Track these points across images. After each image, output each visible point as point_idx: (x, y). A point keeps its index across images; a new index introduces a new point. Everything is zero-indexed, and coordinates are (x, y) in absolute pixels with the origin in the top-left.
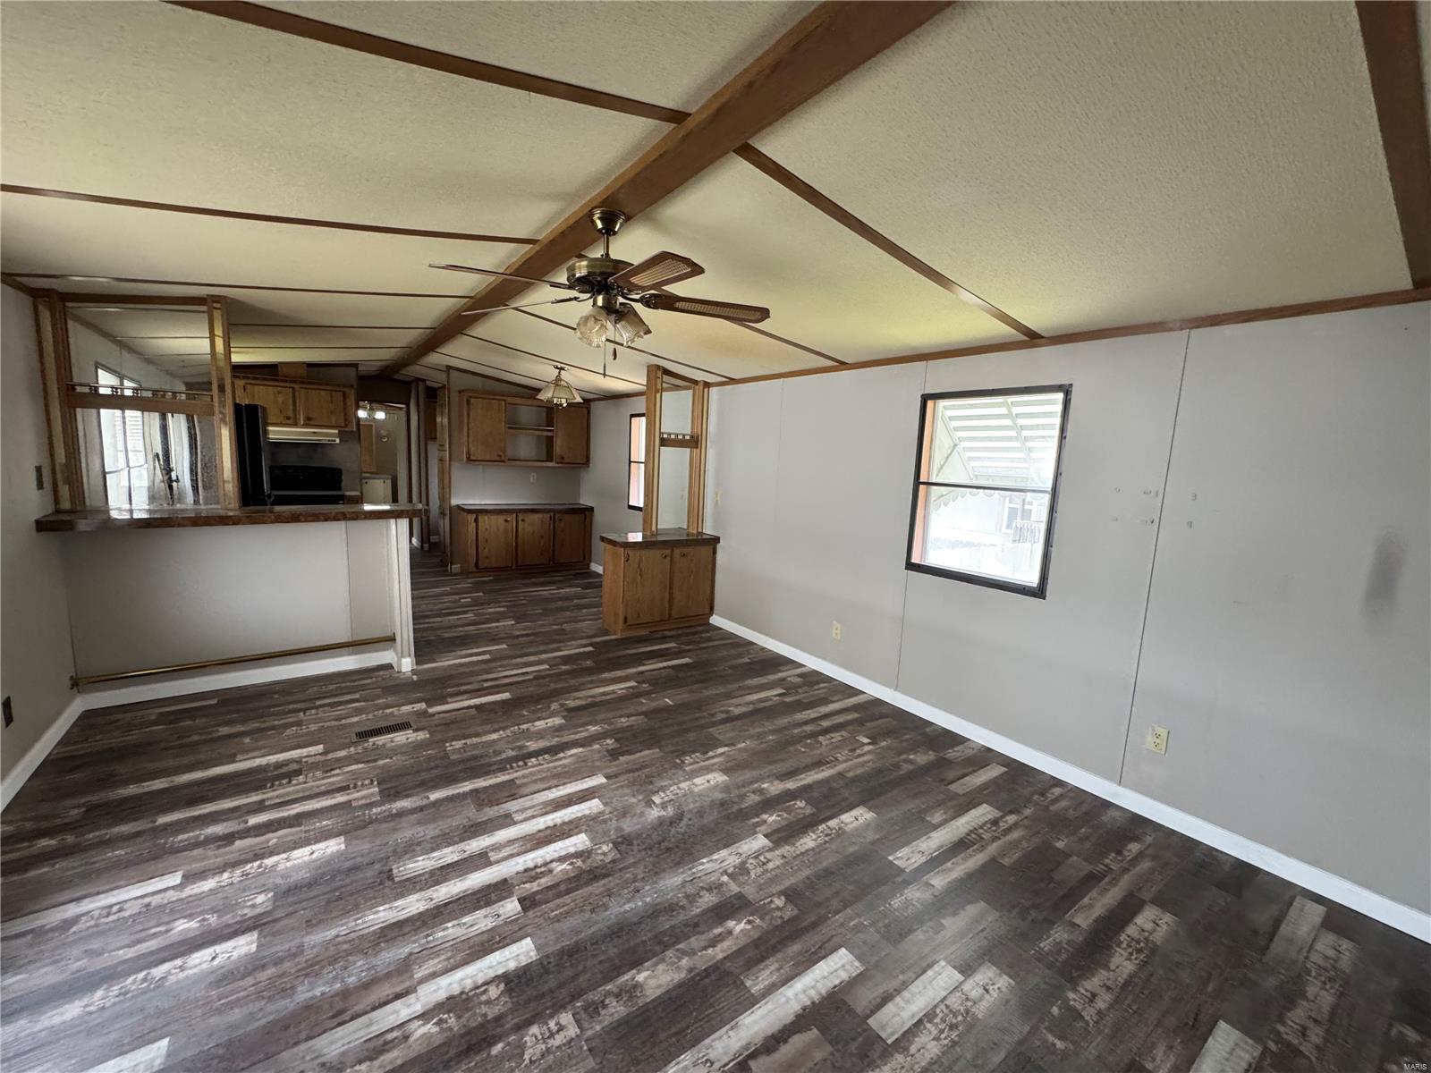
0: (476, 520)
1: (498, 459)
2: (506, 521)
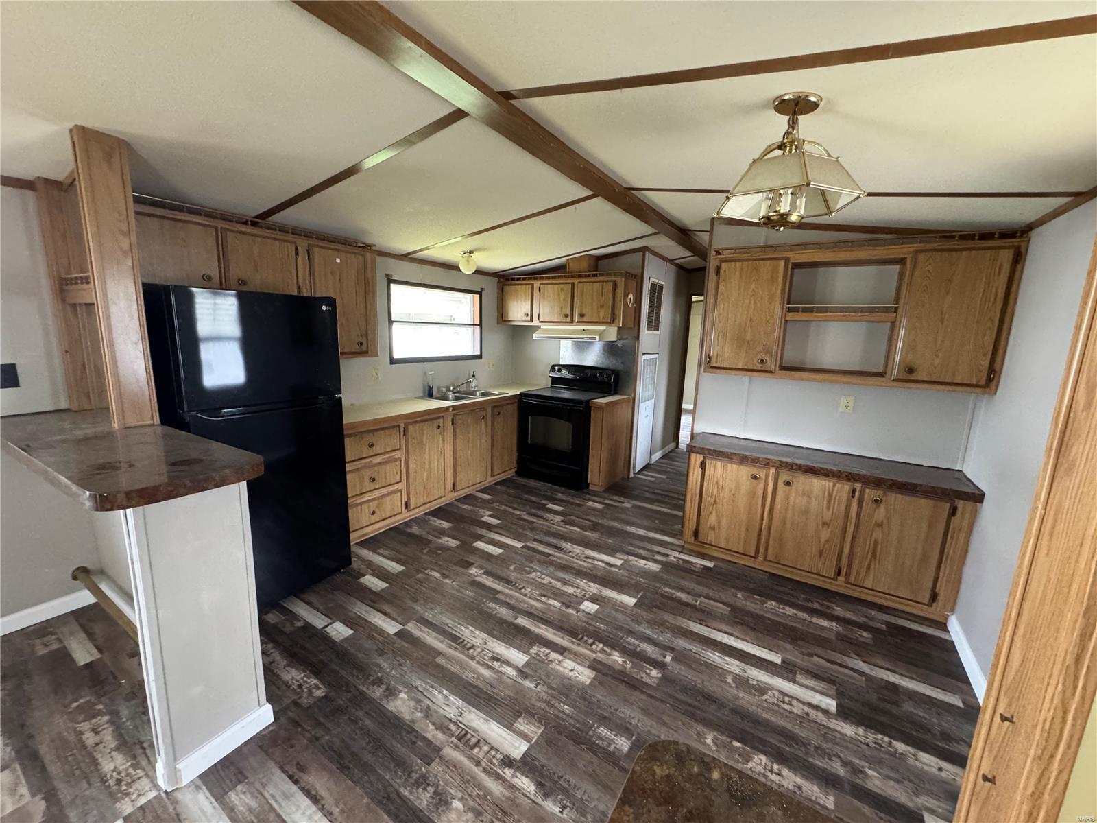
0: (703, 466)
1: (759, 366)
2: (755, 478)
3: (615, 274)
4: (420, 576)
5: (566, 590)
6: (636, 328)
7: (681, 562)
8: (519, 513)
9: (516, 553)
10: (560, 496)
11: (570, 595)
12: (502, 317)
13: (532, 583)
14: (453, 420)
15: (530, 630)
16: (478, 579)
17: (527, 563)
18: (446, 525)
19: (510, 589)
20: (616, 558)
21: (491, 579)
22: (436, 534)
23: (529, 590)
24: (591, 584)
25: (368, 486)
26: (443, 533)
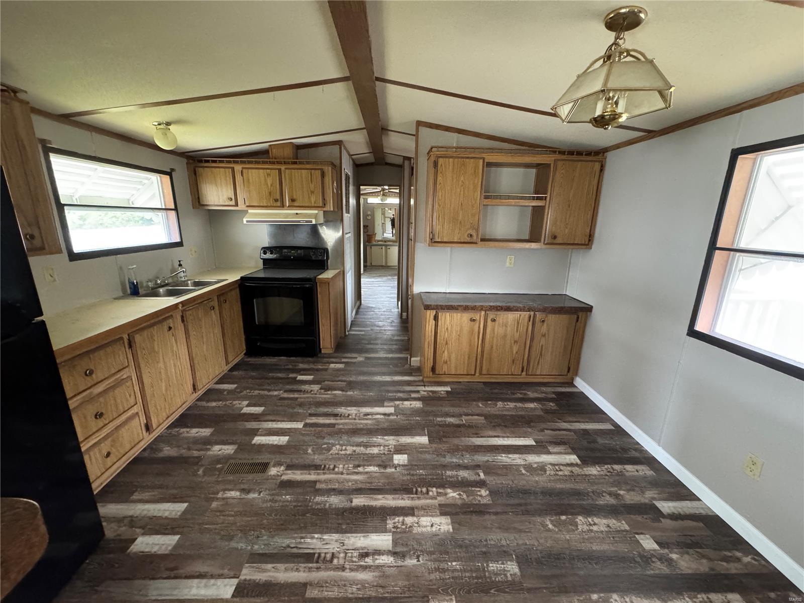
0: (436, 318)
1: (468, 239)
2: (472, 320)
3: (322, 163)
4: (214, 505)
5: (371, 452)
6: (340, 211)
7: (431, 394)
8: (276, 393)
9: (303, 435)
10: (301, 366)
11: (378, 455)
12: (197, 201)
13: (338, 458)
14: (182, 317)
15: (372, 506)
16: (284, 478)
17: (320, 441)
18: (206, 432)
19: (324, 474)
20: (387, 406)
21: (299, 472)
22: (200, 446)
23: (341, 466)
24: (386, 437)
25: (94, 424)
26: (207, 442)
